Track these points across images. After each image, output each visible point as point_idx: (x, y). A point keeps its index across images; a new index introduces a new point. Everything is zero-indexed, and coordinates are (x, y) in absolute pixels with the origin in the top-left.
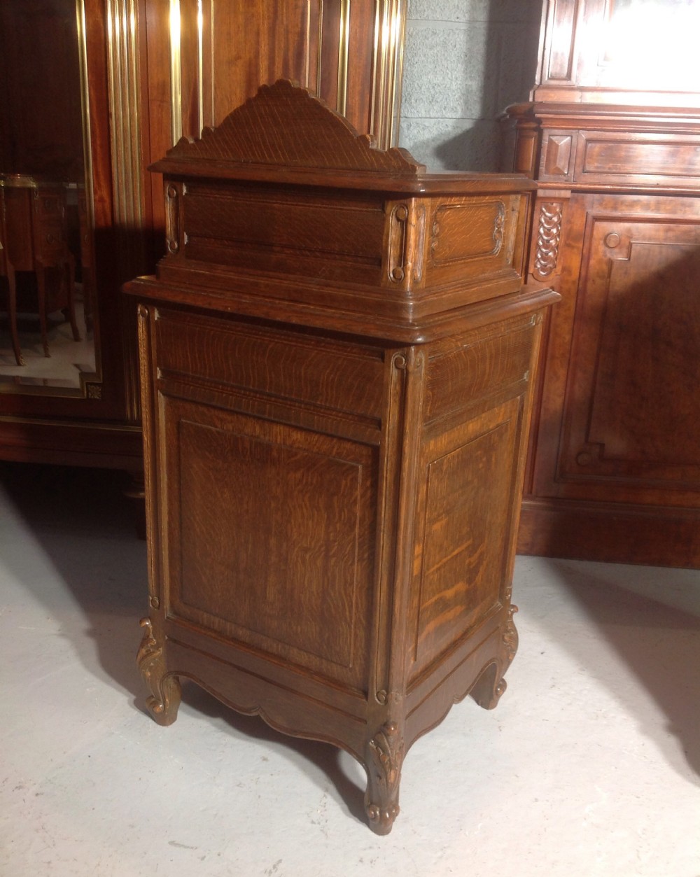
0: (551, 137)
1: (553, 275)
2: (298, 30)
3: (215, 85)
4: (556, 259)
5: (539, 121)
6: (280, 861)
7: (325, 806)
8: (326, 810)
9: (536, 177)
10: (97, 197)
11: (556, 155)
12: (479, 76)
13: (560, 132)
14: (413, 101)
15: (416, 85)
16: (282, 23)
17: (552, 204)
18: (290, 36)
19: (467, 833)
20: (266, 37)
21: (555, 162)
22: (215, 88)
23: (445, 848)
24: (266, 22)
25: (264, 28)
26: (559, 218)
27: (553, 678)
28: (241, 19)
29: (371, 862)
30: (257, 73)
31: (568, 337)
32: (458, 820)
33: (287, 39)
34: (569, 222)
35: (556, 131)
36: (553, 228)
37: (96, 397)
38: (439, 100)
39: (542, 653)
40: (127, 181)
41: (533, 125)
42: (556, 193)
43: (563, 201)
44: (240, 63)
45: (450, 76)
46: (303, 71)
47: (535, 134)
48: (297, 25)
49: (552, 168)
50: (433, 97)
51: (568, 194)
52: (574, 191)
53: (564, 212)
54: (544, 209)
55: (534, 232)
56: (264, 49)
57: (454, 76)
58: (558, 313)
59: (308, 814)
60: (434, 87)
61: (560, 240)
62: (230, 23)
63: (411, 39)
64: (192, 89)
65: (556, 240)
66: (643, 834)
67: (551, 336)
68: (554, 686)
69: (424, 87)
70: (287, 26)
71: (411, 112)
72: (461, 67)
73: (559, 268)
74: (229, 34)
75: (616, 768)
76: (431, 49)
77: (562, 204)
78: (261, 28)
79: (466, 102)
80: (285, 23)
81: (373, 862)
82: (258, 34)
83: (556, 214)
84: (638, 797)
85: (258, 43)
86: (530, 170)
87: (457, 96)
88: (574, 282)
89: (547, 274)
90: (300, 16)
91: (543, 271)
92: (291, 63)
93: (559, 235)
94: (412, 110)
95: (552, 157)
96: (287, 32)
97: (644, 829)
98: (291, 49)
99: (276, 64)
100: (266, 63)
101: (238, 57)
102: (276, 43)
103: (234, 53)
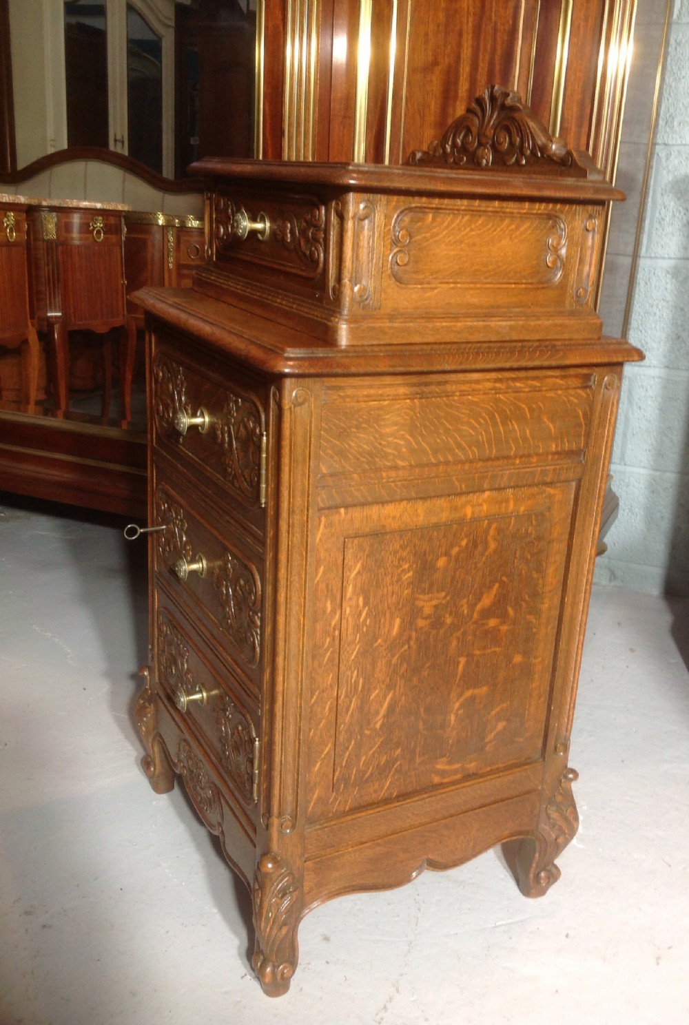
2: (507, 27)
3: (406, 97)
14: (675, 123)
16: (491, 19)
18: (499, 34)
20: (470, 36)
22: (406, 101)
24: (471, 19)
25: (468, 27)
28: (441, 17)
30: (456, 82)
33: (495, 40)
44: (438, 69)
46: (511, 78)
48: (508, 22)
56: (467, 53)
62: (428, 22)
63: (678, 49)
64: (379, 104)
70: (496, 23)
71: (673, 138)
74: (426, 35)
78: (465, 26)
80: (493, 18)
82: (460, 35)
85: (459, 45)
90: (512, 10)
92: (497, 68)
94: (674, 136)
96: (495, 30)
98: (499, 52)
99: (480, 70)
100: (467, 69)
101: (435, 63)
102: (482, 44)
103: (430, 58)
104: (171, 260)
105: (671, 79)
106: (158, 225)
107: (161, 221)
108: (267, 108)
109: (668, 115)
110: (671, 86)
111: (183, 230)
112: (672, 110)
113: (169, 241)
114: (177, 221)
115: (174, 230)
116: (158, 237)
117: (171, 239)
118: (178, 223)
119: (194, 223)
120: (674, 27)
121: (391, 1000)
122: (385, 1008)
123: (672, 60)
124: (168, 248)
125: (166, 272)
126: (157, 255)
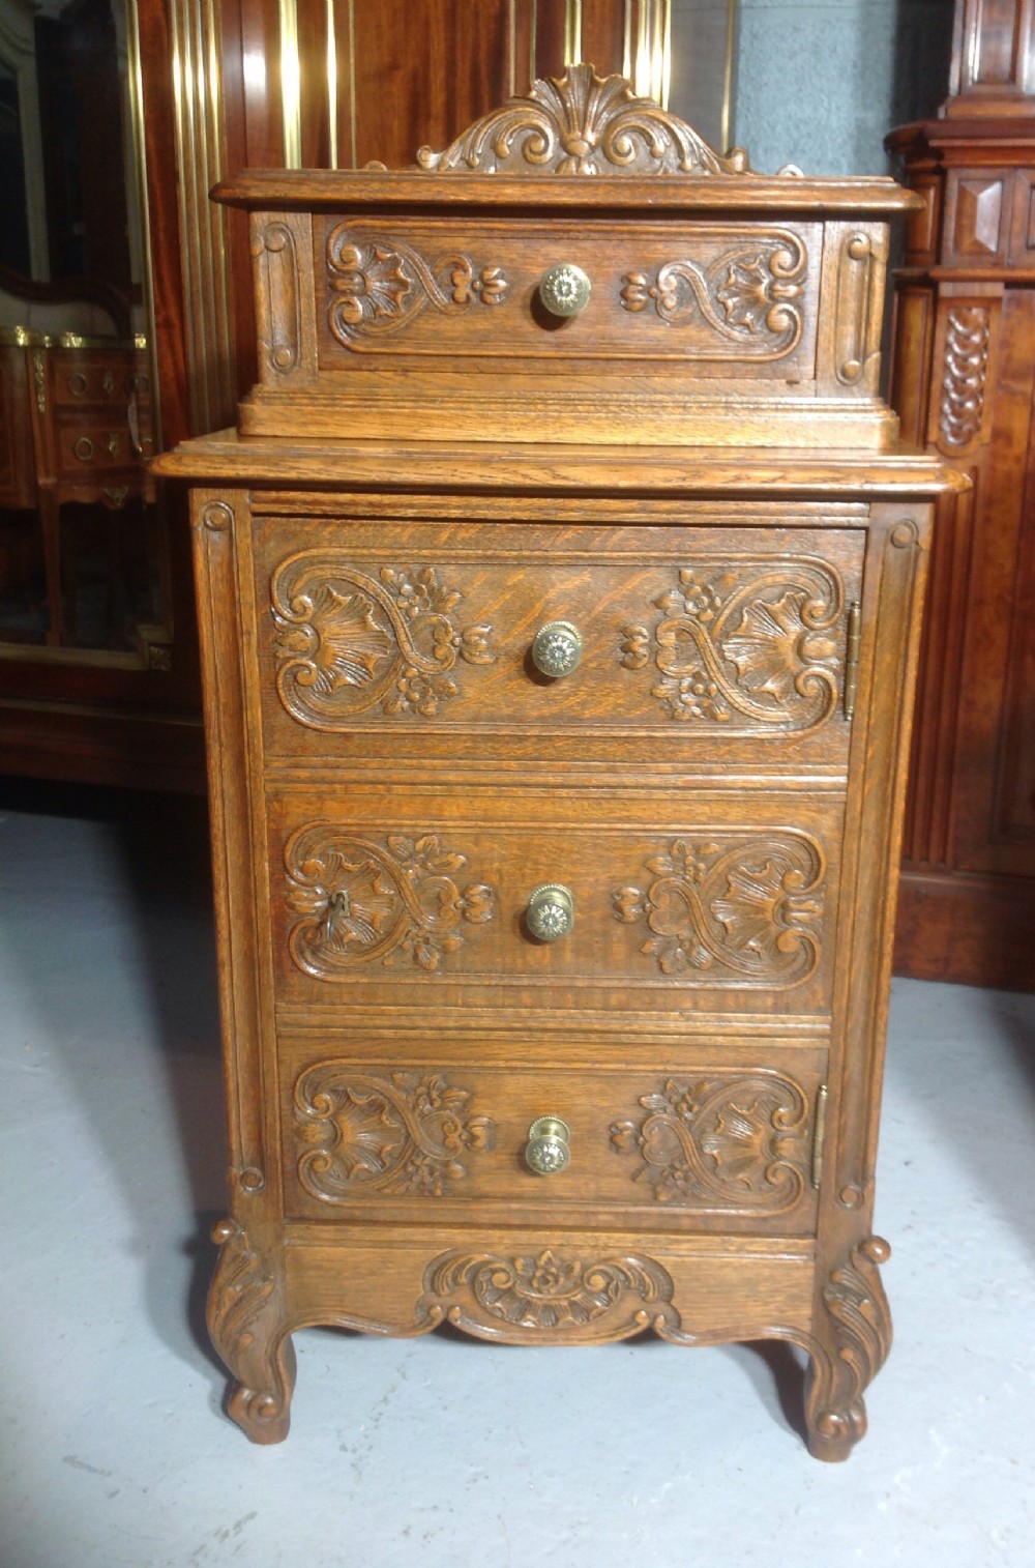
0: (964, 184)
1: (974, 445)
2: (493, 11)
3: (357, 118)
4: (980, 414)
5: (938, 154)
6: (252, 1516)
7: (377, 1420)
8: (376, 1428)
9: (938, 261)
10: (160, 320)
11: (973, 217)
12: (880, 102)
13: (981, 173)
15: (766, 125)
17: (970, 309)
18: (482, 21)
19: (635, 1500)
20: (441, 26)
21: (972, 227)
22: (357, 124)
23: (580, 1523)
25: (437, 12)
26: (984, 338)
27: (913, 1213)
29: (425, 1537)
30: (427, 93)
31: (1009, 565)
32: (627, 1472)
33: (477, 29)
34: (1005, 344)
35: (972, 173)
36: (972, 355)
37: (163, 668)
38: (806, 149)
39: (907, 1164)
40: (205, 289)
41: (931, 163)
42: (975, 289)
43: (991, 303)
44: (399, 75)
45: (826, 104)
46: (505, 84)
47: (936, 179)
48: (493, 3)
49: (966, 243)
50: (796, 145)
51: (997, 289)
52: (1010, 284)
53: (994, 326)
54: (953, 319)
55: (937, 364)
56: (438, 50)
57: (833, 105)
58: (987, 519)
59: (339, 1432)
60: (797, 127)
61: (988, 379)
62: (380, 7)
63: (755, 44)
65: (980, 380)
66: (1002, 1538)
67: (975, 562)
68: (910, 1227)
69: (779, 128)
70: (477, 5)
72: (846, 88)
73: (986, 432)
74: (378, 26)
75: (987, 1398)
76: (790, 58)
77: (988, 310)
78: (432, 12)
79: (857, 151)
81: (429, 1538)
82: (427, 24)
83: (977, 328)
84: (1013, 1462)
85: (427, 39)
86: (928, 248)
87: (839, 140)
88: (1018, 459)
89: (964, 444)
91: (955, 435)
92: (483, 68)
93: (984, 369)
95: (965, 222)
96: (476, 15)
97: (1007, 1530)
98: (484, 44)
99: (459, 73)
100: (441, 74)
101: (394, 66)
102: (459, 36)
103: (387, 59)
104: (42, 399)
105: (749, 87)
106: (17, 346)
107: (22, 340)
108: (151, 142)
109: (748, 140)
110: (749, 98)
111: (57, 352)
112: (753, 132)
113: (36, 370)
114: (47, 338)
115: (44, 352)
116: (19, 364)
117: (40, 367)
118: (49, 342)
119: (75, 341)
120: (745, 13)
121: (393, 1389)
122: (385, 1400)
123: (747, 59)
124: (36, 381)
125: (35, 418)
126: (19, 393)
